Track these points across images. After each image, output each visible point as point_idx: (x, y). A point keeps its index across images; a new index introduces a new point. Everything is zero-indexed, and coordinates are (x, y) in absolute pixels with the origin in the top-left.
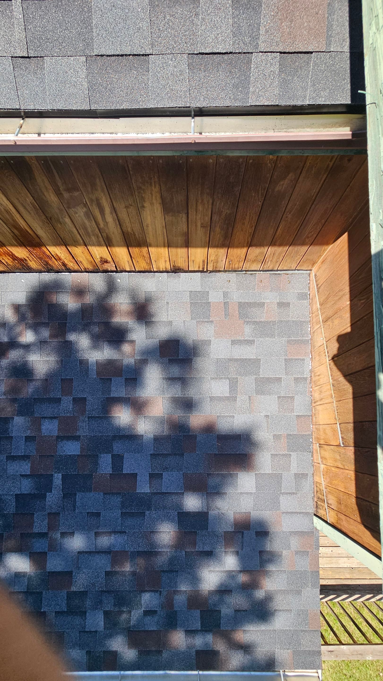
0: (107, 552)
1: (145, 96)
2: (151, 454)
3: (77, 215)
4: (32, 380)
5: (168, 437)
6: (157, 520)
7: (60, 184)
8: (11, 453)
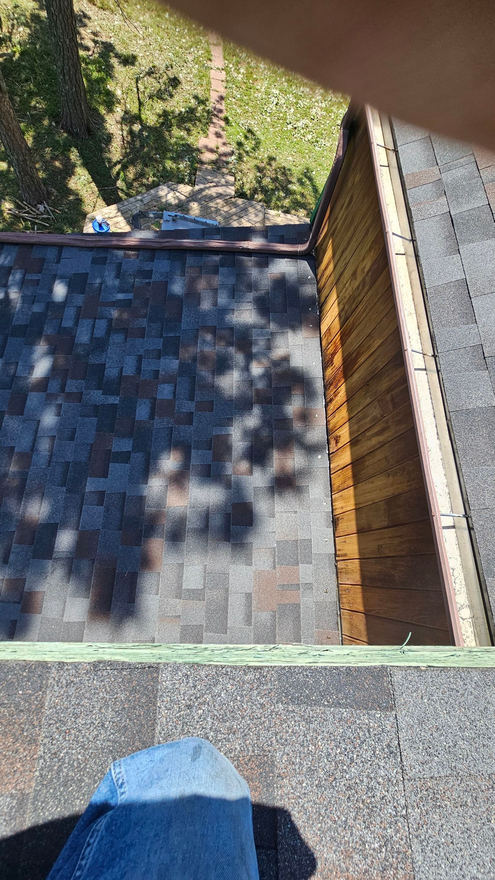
0: (33, 448)
1: (472, 463)
2: (125, 493)
3: (373, 409)
4: (213, 374)
5: (141, 512)
6: (55, 500)
7: (396, 391)
8: (144, 358)
